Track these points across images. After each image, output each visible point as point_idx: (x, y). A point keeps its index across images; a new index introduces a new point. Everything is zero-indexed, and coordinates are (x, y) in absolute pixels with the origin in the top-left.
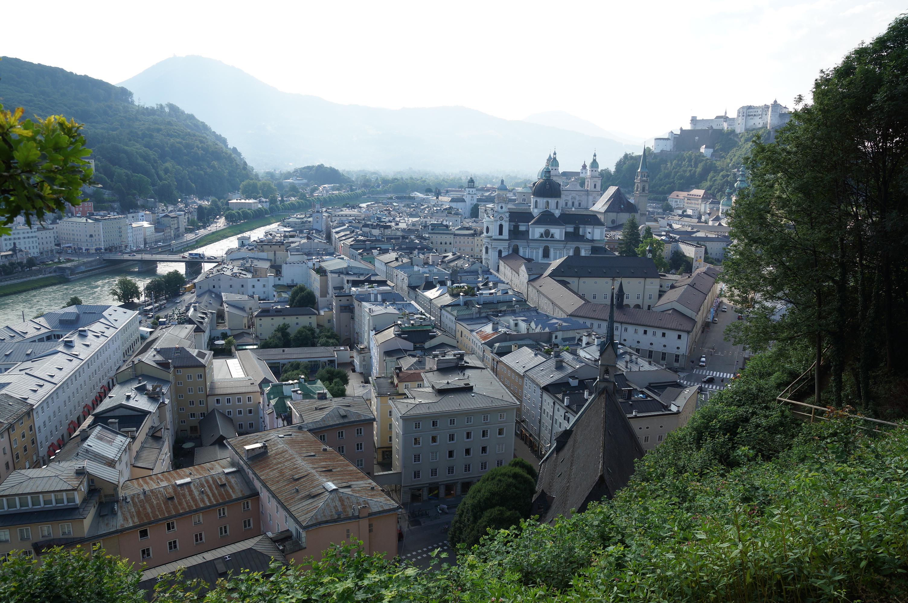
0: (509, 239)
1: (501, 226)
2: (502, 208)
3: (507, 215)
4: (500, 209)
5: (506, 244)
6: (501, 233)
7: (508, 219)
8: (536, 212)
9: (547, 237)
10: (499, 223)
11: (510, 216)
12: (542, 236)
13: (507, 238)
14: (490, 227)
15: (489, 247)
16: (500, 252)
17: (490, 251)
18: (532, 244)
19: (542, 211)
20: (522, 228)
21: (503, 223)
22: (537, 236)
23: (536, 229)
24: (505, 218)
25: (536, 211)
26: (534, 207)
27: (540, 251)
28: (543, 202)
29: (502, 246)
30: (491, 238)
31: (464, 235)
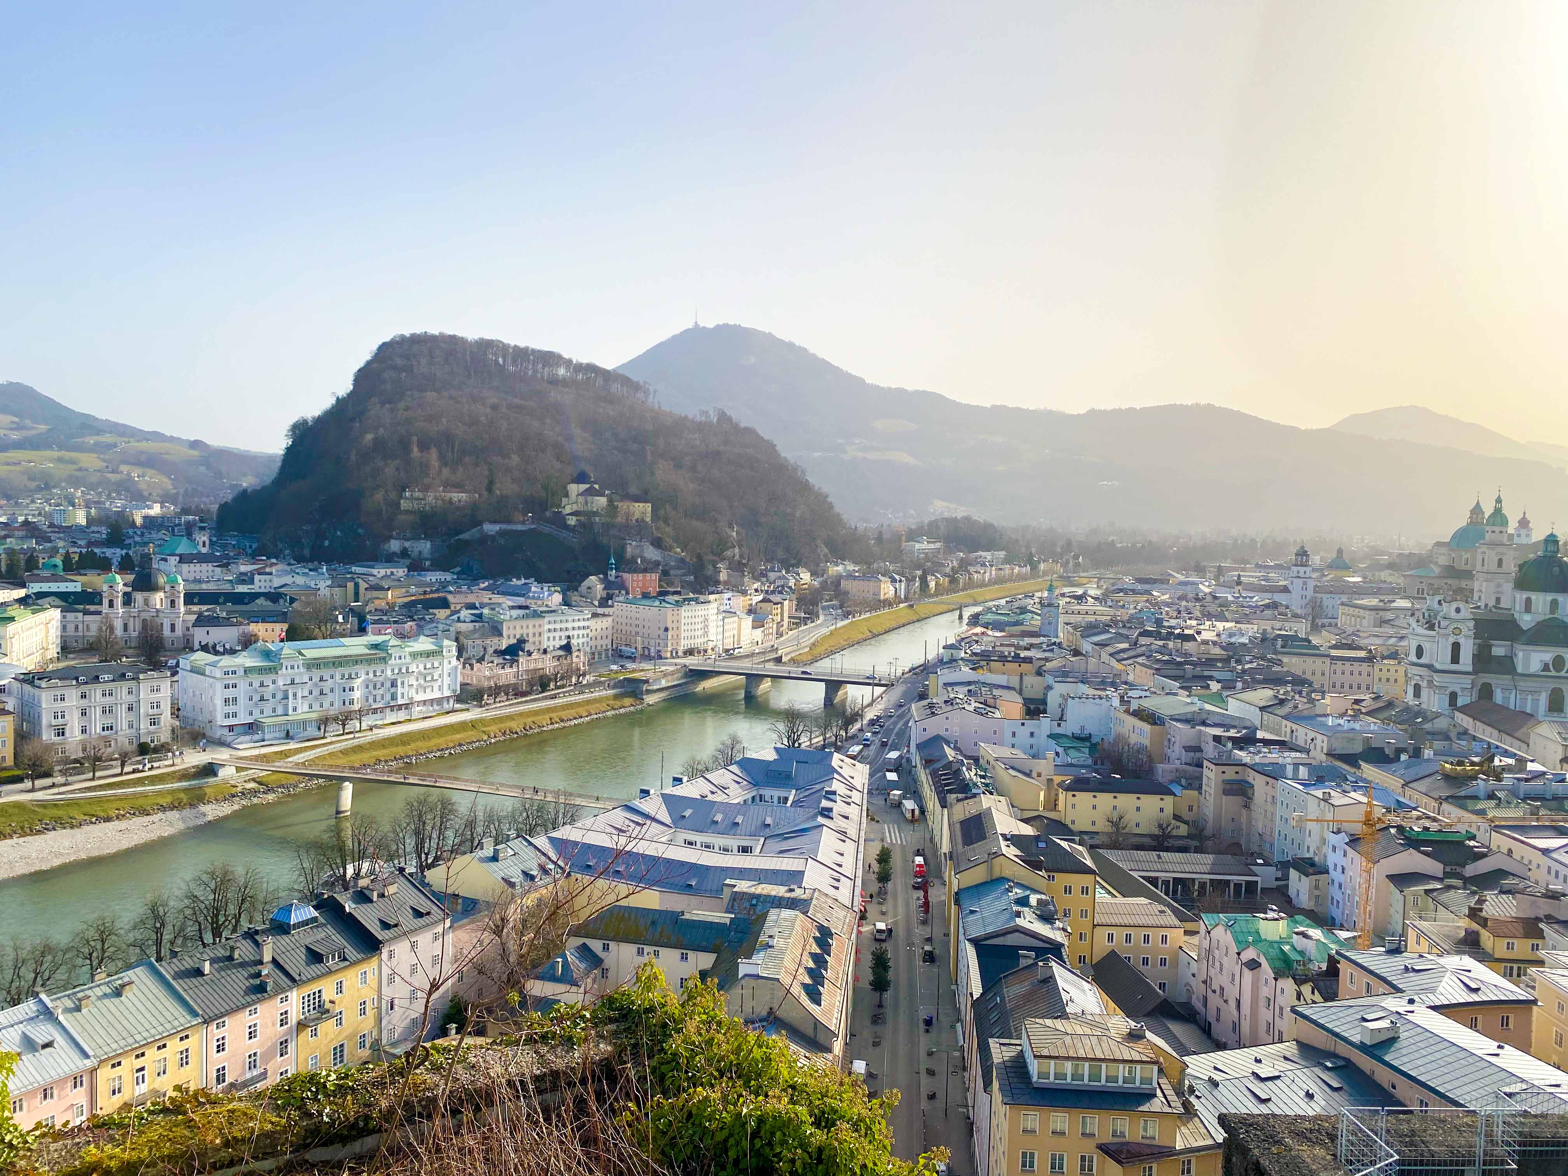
0: (1475, 672)
1: (1456, 647)
2: (1458, 610)
3: (1471, 624)
4: (1453, 614)
5: (1467, 681)
6: (1455, 659)
7: (1472, 633)
8: (1526, 621)
9: (1558, 671)
10: (1452, 640)
11: (1476, 627)
12: (1546, 667)
13: (1470, 668)
14: (1426, 646)
15: (1424, 684)
16: (1453, 696)
17: (1424, 693)
18: (1522, 684)
19: (1542, 618)
20: (1499, 650)
21: (1462, 640)
22: (1535, 666)
23: (1533, 655)
24: (1465, 631)
25: (1527, 617)
26: (1523, 610)
27: (1543, 700)
28: (1545, 601)
29: (1457, 684)
30: (1430, 667)
31: (1348, 659)
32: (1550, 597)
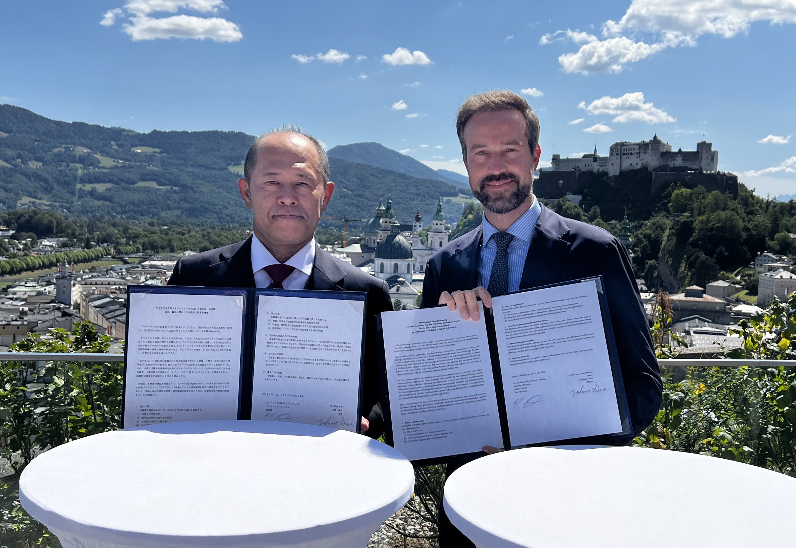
19: (389, 276)
26: (379, 271)
28: (391, 264)
32: (394, 262)
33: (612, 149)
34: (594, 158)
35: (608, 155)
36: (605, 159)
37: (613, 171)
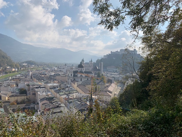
1: (71, 74)
3: (73, 72)
6: (71, 76)
9: (81, 76)
14: (69, 74)
16: (71, 80)
17: (69, 79)
18: (78, 78)
20: (76, 74)
22: (79, 76)
26: (79, 70)
27: (80, 79)
29: (72, 78)
30: (69, 77)
31: (63, 76)
32: (81, 68)
33: (120, 50)
34: (117, 51)
35: (119, 51)
36: (119, 52)
37: (120, 54)
